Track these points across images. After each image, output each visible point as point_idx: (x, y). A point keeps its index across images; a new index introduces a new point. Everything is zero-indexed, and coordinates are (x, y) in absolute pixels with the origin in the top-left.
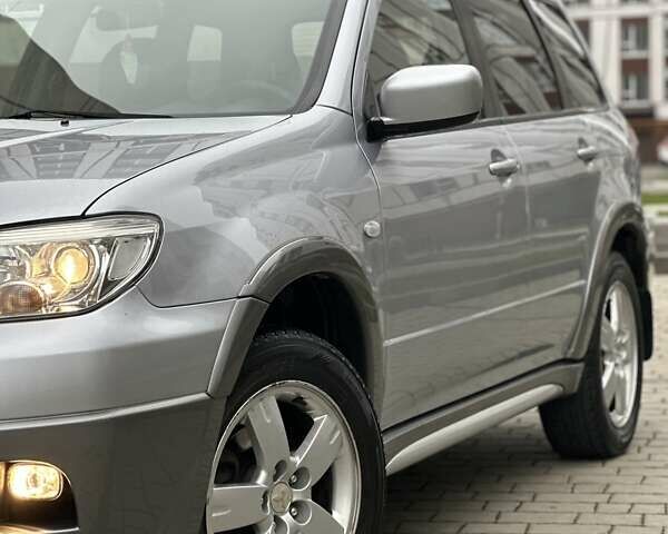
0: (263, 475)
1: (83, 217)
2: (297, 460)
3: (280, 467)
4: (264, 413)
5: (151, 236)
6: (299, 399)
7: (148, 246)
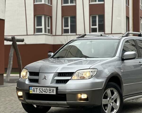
0: (108, 98)
1: (89, 69)
2: (112, 97)
3: (110, 98)
4: (109, 91)
5: (96, 71)
6: (113, 90)
7: (96, 72)
